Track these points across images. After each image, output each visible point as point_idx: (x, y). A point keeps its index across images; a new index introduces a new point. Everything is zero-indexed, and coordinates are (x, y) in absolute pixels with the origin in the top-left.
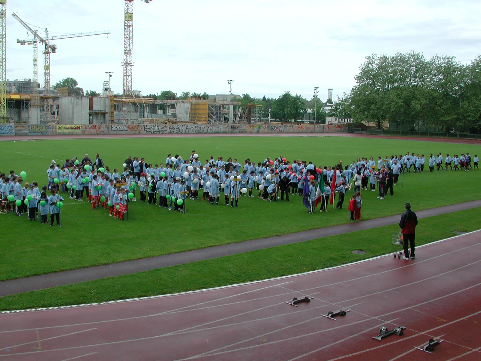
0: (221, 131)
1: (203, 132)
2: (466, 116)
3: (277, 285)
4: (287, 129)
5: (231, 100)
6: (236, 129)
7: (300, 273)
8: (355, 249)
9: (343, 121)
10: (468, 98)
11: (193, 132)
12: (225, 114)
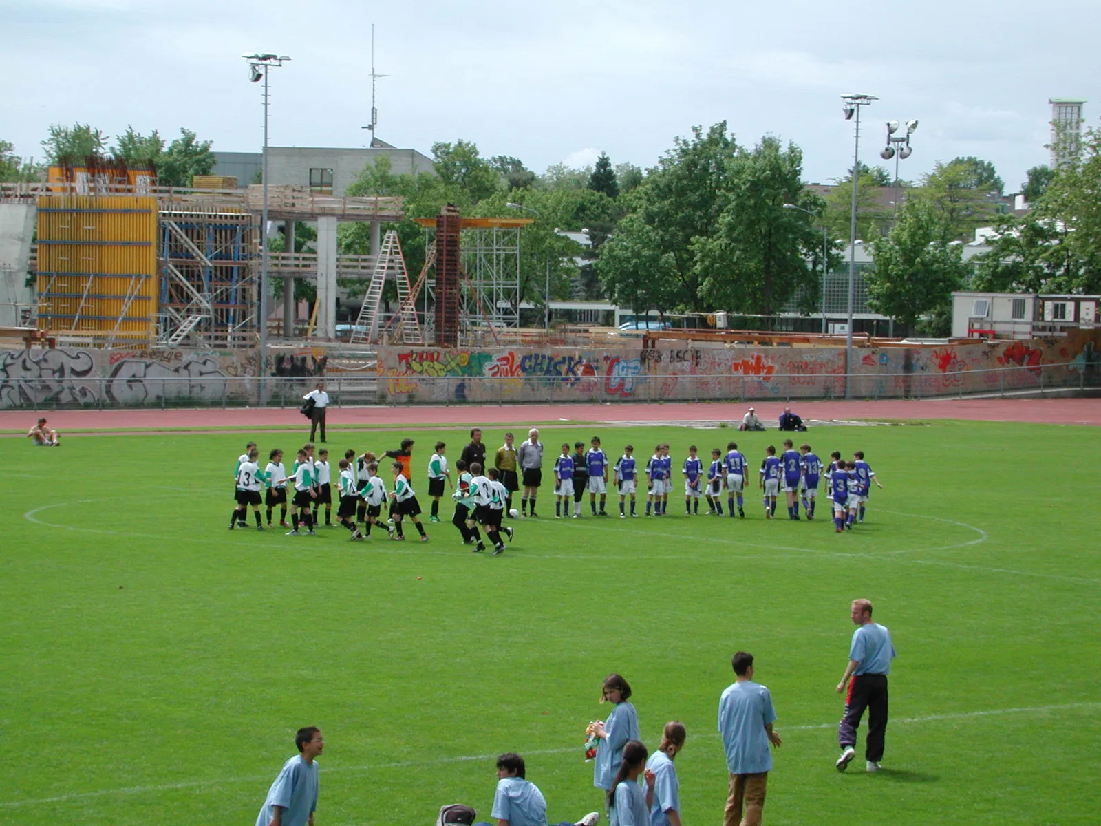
0: (207, 395)
1: (82, 401)
4: (661, 375)
6: (311, 380)
9: (1070, 316)
11: (6, 401)
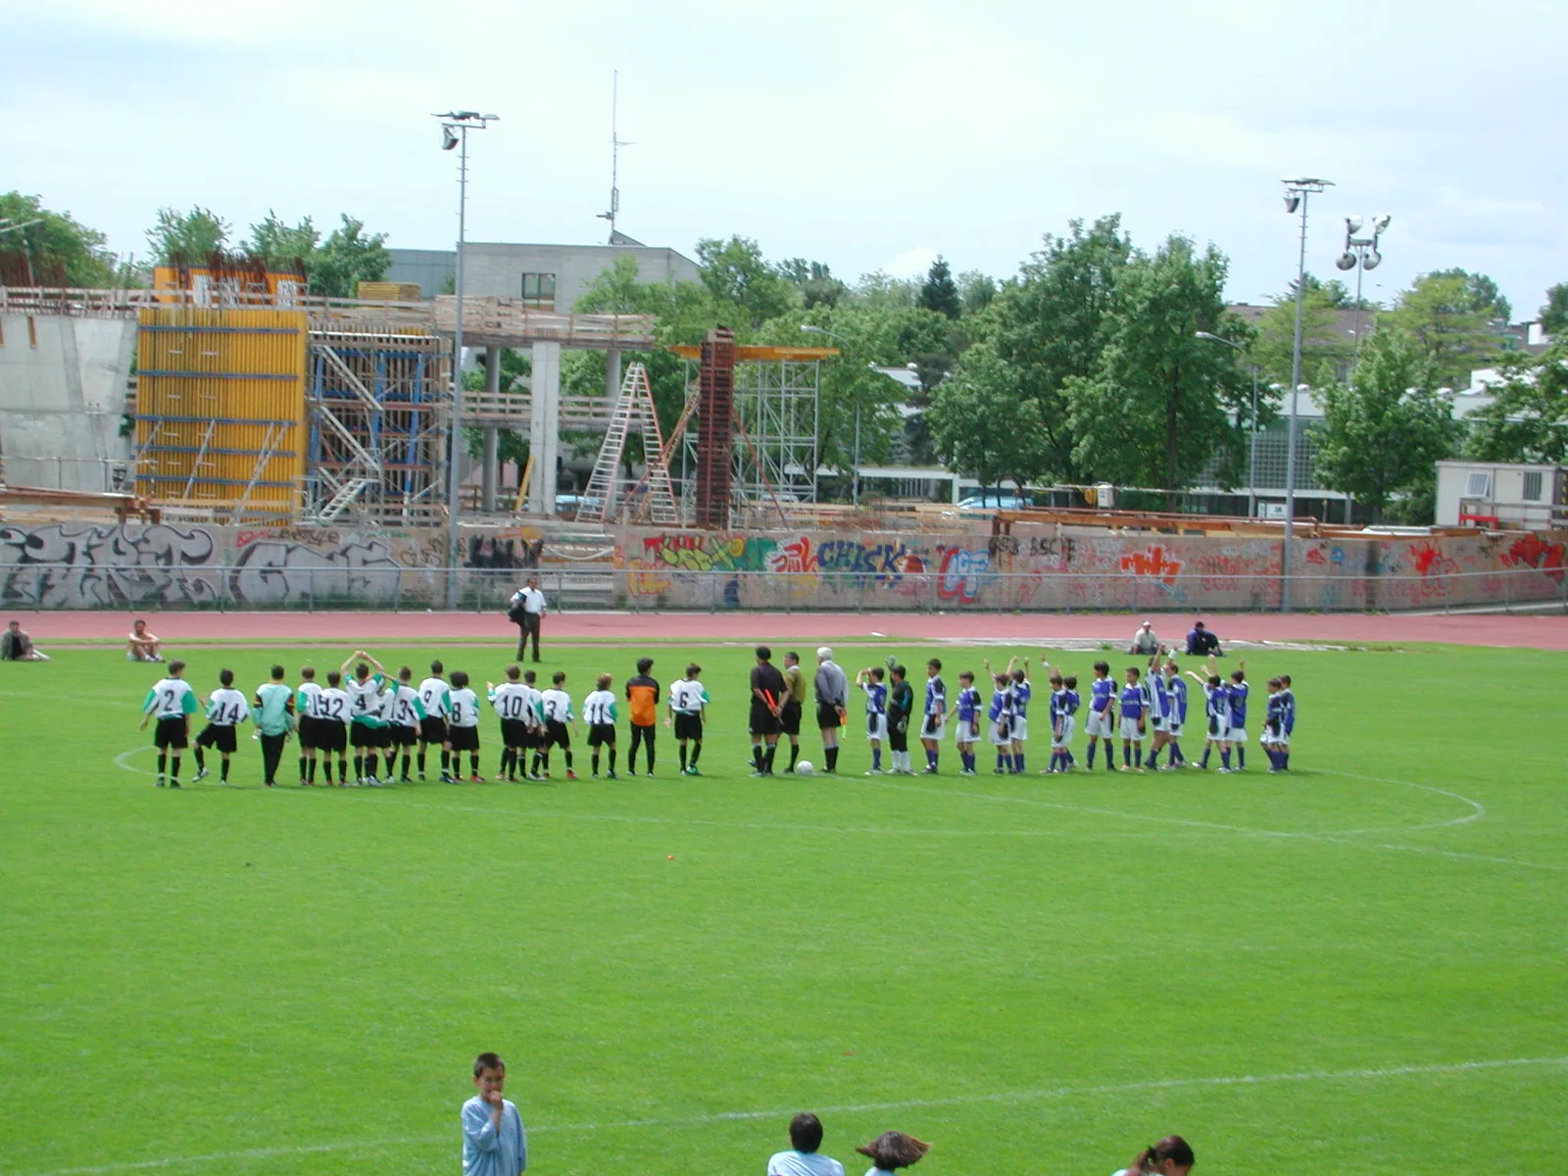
0: (372, 593)
11: (90, 598)
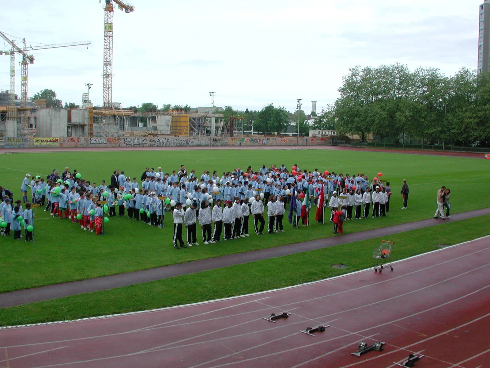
0: (203, 145)
1: (185, 145)
2: (450, 128)
3: (255, 301)
4: (270, 142)
5: (213, 112)
6: (218, 142)
7: (279, 288)
8: (336, 263)
9: (327, 134)
10: (452, 111)
11: (174, 145)
12: (207, 126)
